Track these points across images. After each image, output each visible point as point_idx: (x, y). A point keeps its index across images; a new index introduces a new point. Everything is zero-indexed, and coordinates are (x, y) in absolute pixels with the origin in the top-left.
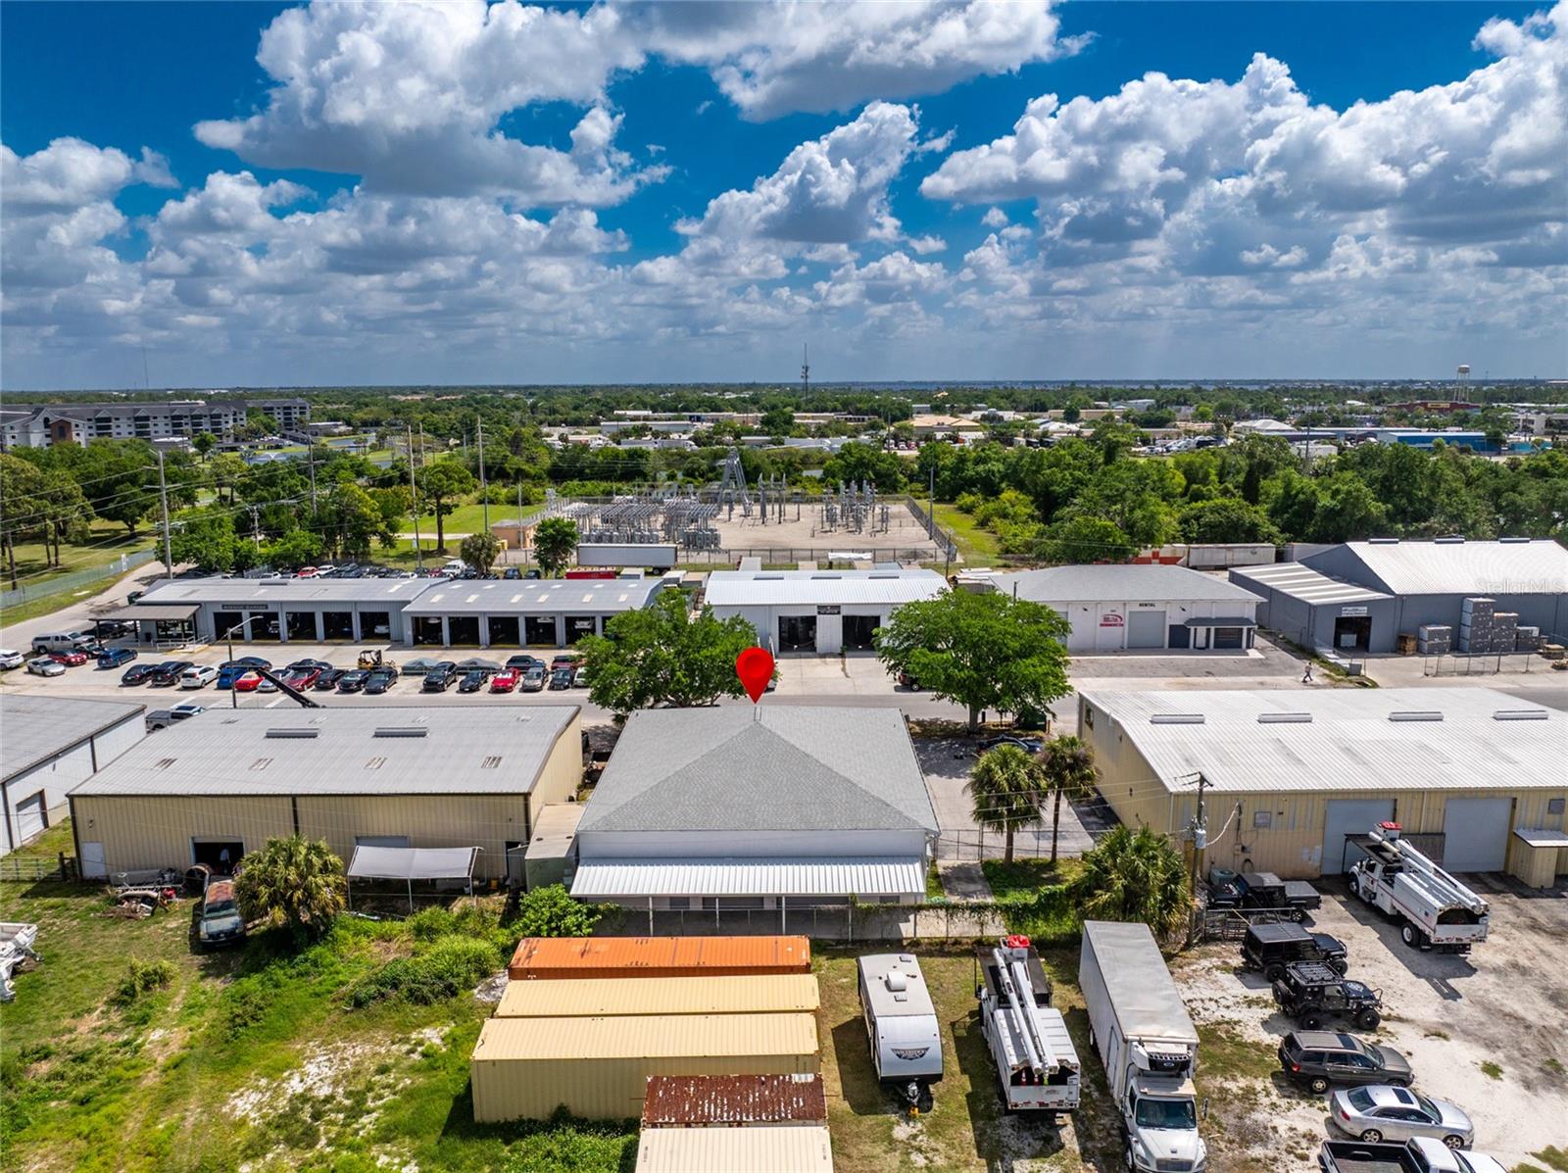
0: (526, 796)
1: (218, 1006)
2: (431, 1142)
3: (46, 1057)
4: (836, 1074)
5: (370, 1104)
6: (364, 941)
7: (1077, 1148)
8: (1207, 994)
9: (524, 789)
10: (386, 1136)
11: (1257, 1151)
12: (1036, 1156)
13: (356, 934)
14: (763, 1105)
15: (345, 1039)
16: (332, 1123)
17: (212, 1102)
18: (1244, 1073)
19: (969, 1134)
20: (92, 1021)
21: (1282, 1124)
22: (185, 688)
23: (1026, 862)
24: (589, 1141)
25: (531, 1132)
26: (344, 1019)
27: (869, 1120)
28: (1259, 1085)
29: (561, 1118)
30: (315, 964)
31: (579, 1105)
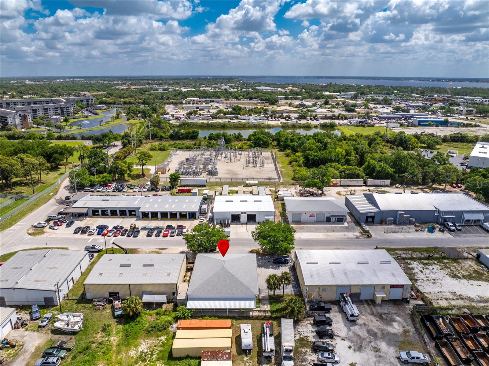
0: (176, 284)
1: (122, 332)
2: (166, 361)
3: (94, 343)
4: (235, 347)
5: (154, 353)
6: (147, 315)
7: (274, 362)
8: (305, 330)
9: (176, 283)
10: (158, 360)
11: (304, 363)
12: (267, 364)
13: (145, 314)
14: (221, 357)
15: (147, 339)
16: (148, 357)
17: (127, 353)
18: (307, 347)
19: (256, 359)
20: (99, 335)
21: (309, 358)
22: (89, 235)
23: (278, 295)
24: (193, 361)
25: (182, 359)
26: (146, 335)
27: (240, 356)
28: (308, 350)
29: (188, 357)
30: (138, 322)
31: (190, 355)
